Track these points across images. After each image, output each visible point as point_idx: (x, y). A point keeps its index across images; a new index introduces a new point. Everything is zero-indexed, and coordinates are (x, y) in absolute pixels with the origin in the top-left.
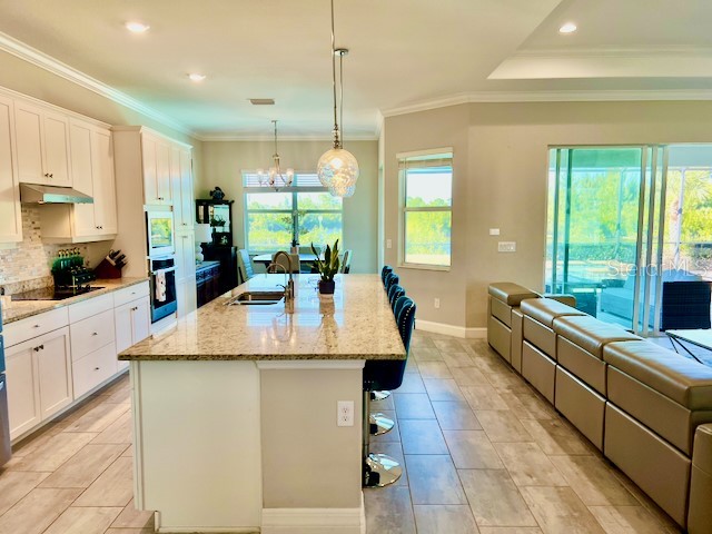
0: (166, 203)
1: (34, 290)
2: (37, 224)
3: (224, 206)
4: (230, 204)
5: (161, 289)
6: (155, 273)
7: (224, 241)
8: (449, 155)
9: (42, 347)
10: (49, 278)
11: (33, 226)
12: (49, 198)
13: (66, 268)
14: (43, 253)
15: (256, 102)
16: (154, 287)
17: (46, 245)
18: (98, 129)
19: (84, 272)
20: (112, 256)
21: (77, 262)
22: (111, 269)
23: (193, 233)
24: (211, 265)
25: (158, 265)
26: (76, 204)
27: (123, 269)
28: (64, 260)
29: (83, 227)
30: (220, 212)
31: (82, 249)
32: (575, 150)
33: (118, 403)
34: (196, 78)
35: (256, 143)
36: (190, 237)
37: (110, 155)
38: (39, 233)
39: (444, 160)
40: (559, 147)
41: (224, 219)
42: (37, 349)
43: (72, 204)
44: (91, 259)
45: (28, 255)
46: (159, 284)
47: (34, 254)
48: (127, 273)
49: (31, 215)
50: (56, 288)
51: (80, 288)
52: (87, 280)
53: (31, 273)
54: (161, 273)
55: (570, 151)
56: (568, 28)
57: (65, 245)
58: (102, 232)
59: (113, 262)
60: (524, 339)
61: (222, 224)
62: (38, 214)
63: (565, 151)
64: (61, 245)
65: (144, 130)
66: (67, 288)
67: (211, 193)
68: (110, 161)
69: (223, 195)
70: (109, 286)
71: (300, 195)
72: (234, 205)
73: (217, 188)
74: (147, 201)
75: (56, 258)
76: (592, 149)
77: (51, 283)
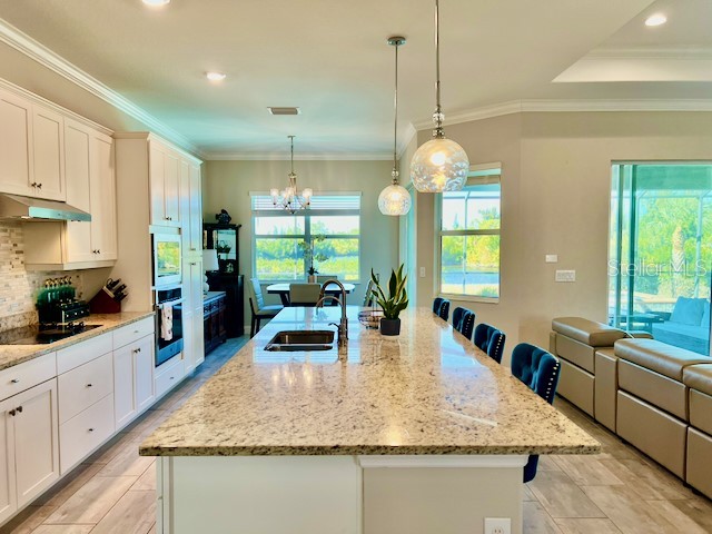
0: (174, 224)
1: (13, 330)
2: (20, 246)
3: (230, 231)
4: (237, 228)
5: (168, 325)
6: (161, 306)
7: (230, 269)
8: (498, 171)
9: (20, 409)
10: (32, 313)
11: (15, 249)
12: (35, 212)
13: (54, 301)
14: (26, 283)
15: (277, 111)
16: (159, 322)
17: (29, 272)
18: (98, 134)
19: (76, 306)
20: (111, 286)
21: (67, 294)
22: (109, 301)
23: (201, 259)
24: (217, 296)
25: (164, 296)
26: (69, 223)
27: (122, 301)
28: (51, 291)
29: (76, 250)
30: (225, 237)
31: (74, 277)
32: (640, 166)
33: (117, 475)
34: (215, 78)
35: (265, 163)
36: (198, 264)
37: (111, 165)
38: (21, 257)
39: (491, 177)
40: (621, 162)
41: (229, 246)
42: (13, 413)
43: (65, 222)
44: (85, 291)
45: (7, 285)
46: (165, 320)
47: (14, 283)
48: (127, 307)
49: (13, 235)
50: (42, 328)
51: (71, 326)
52: (80, 316)
53: (10, 309)
54: (167, 307)
55: (634, 167)
56: (656, 20)
57: (54, 273)
58: (100, 257)
59: (111, 294)
60: (618, 388)
61: (227, 250)
62: (22, 234)
63: (628, 168)
64: (48, 274)
65: (151, 137)
66: (54, 327)
67: (217, 216)
68: (110, 173)
69: (229, 218)
70: (107, 323)
71: (313, 220)
72: (241, 230)
73: (224, 211)
74: (154, 222)
75: (42, 289)
76: (659, 165)
77: (35, 319)
